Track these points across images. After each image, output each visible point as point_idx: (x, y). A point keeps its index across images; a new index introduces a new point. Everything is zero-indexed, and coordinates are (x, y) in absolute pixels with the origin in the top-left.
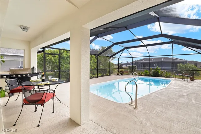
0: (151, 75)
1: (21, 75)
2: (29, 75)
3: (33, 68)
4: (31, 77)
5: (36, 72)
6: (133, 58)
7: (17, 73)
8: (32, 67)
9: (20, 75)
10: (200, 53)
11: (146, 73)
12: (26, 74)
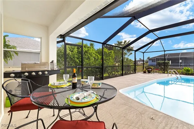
1: (37, 72)
2: (46, 72)
3: (52, 62)
4: (50, 76)
5: (56, 68)
7: (31, 69)
8: (50, 61)
9: (34, 72)
12: (43, 72)
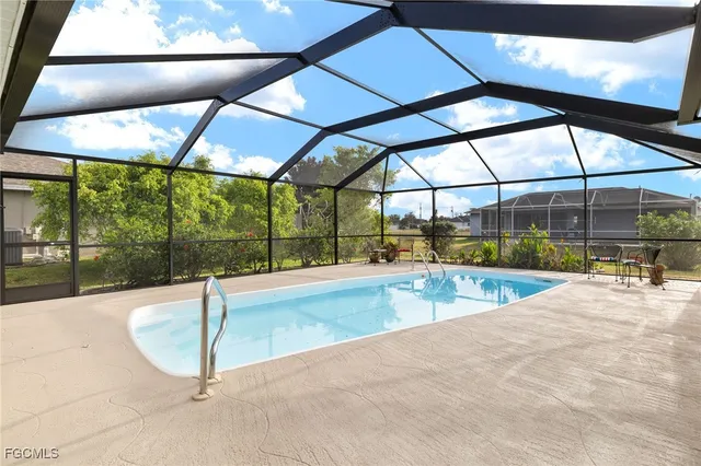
0: (506, 260)
6: (434, 189)
10: (696, 166)
11: (488, 252)
